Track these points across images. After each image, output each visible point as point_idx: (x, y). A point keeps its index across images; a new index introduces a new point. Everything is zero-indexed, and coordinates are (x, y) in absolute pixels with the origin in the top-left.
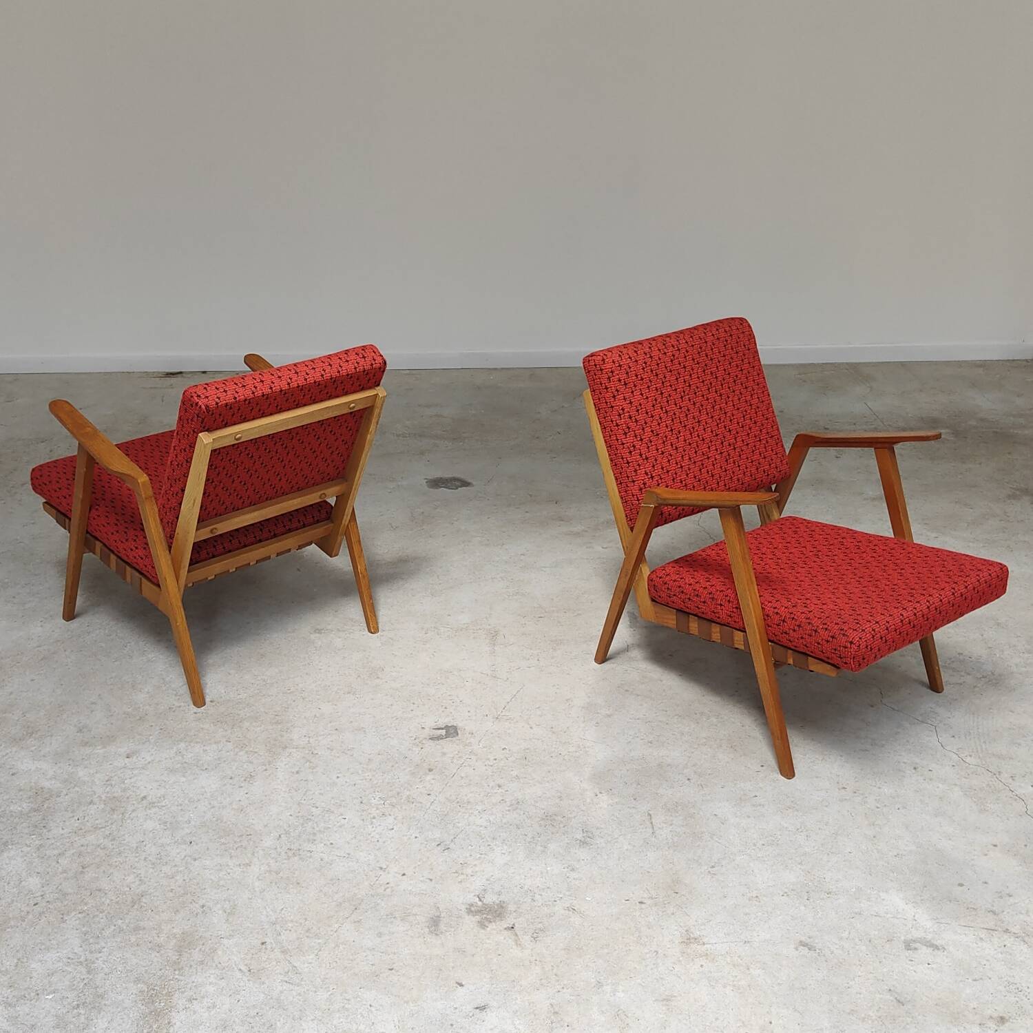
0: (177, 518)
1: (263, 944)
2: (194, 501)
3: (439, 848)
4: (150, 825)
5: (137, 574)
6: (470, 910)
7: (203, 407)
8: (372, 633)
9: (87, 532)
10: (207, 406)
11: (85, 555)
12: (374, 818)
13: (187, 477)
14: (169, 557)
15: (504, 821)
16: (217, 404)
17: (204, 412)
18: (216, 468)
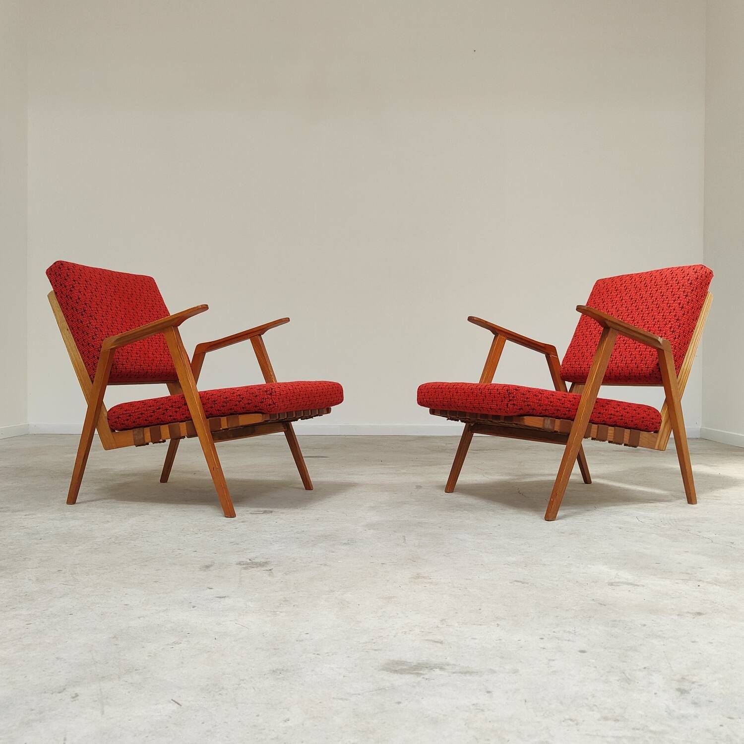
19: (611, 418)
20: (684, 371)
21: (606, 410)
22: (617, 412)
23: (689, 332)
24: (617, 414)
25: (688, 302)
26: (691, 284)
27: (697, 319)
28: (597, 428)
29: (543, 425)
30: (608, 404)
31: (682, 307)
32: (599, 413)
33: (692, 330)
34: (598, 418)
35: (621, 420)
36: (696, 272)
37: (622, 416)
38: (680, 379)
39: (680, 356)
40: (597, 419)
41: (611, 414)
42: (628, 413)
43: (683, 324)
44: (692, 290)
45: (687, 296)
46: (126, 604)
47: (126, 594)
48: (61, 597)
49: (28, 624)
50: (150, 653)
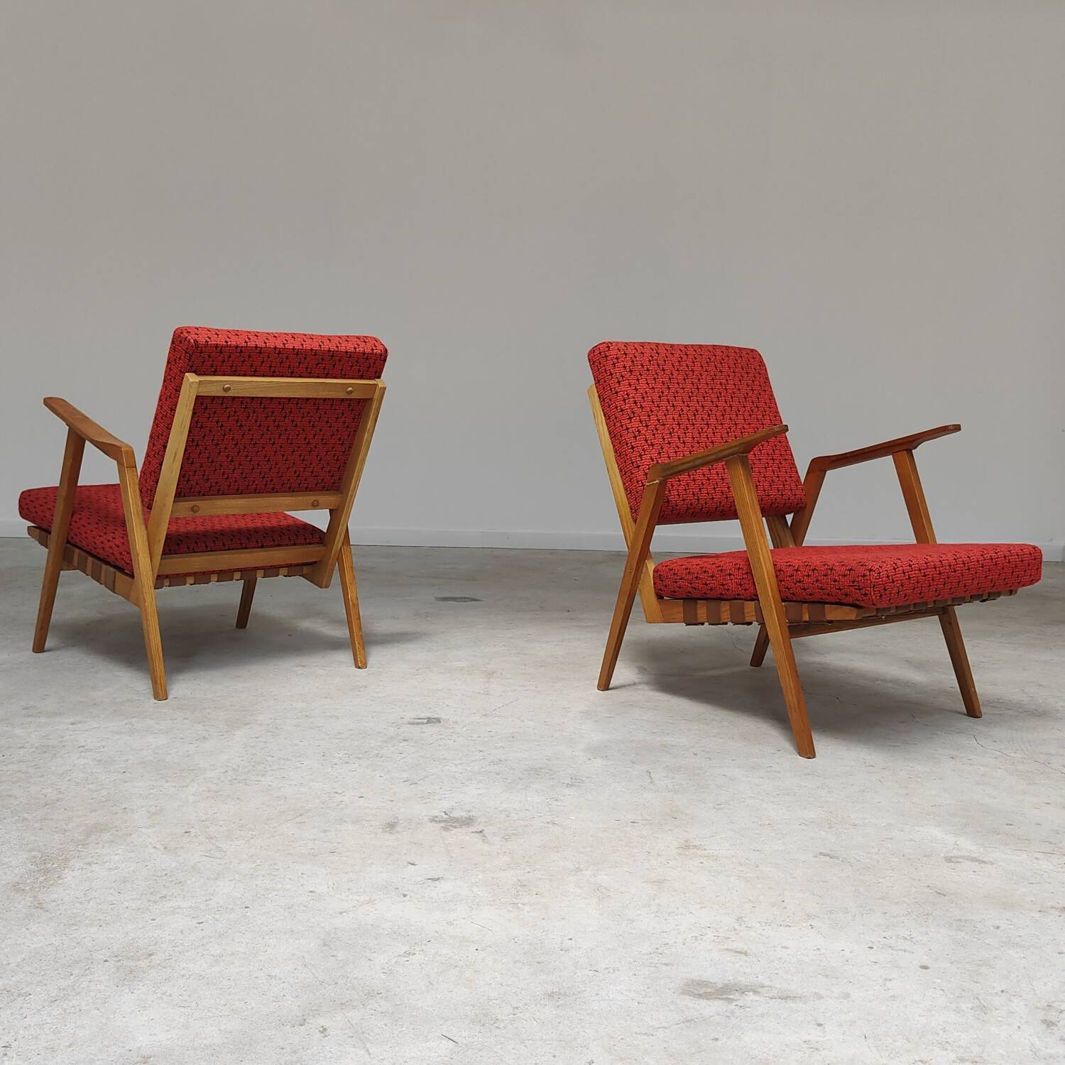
0: (157, 483)
1: (186, 832)
2: (175, 454)
3: (405, 783)
4: (83, 761)
5: (112, 569)
6: (433, 820)
7: (192, 341)
8: (359, 668)
9: (68, 542)
10: (195, 341)
11: (62, 572)
12: (336, 764)
13: (170, 429)
14: (145, 532)
15: (482, 770)
16: (207, 341)
17: (192, 346)
18: (201, 427)
46: (311, 890)
47: (302, 874)
48: (216, 879)
49: (200, 923)
50: (383, 969)
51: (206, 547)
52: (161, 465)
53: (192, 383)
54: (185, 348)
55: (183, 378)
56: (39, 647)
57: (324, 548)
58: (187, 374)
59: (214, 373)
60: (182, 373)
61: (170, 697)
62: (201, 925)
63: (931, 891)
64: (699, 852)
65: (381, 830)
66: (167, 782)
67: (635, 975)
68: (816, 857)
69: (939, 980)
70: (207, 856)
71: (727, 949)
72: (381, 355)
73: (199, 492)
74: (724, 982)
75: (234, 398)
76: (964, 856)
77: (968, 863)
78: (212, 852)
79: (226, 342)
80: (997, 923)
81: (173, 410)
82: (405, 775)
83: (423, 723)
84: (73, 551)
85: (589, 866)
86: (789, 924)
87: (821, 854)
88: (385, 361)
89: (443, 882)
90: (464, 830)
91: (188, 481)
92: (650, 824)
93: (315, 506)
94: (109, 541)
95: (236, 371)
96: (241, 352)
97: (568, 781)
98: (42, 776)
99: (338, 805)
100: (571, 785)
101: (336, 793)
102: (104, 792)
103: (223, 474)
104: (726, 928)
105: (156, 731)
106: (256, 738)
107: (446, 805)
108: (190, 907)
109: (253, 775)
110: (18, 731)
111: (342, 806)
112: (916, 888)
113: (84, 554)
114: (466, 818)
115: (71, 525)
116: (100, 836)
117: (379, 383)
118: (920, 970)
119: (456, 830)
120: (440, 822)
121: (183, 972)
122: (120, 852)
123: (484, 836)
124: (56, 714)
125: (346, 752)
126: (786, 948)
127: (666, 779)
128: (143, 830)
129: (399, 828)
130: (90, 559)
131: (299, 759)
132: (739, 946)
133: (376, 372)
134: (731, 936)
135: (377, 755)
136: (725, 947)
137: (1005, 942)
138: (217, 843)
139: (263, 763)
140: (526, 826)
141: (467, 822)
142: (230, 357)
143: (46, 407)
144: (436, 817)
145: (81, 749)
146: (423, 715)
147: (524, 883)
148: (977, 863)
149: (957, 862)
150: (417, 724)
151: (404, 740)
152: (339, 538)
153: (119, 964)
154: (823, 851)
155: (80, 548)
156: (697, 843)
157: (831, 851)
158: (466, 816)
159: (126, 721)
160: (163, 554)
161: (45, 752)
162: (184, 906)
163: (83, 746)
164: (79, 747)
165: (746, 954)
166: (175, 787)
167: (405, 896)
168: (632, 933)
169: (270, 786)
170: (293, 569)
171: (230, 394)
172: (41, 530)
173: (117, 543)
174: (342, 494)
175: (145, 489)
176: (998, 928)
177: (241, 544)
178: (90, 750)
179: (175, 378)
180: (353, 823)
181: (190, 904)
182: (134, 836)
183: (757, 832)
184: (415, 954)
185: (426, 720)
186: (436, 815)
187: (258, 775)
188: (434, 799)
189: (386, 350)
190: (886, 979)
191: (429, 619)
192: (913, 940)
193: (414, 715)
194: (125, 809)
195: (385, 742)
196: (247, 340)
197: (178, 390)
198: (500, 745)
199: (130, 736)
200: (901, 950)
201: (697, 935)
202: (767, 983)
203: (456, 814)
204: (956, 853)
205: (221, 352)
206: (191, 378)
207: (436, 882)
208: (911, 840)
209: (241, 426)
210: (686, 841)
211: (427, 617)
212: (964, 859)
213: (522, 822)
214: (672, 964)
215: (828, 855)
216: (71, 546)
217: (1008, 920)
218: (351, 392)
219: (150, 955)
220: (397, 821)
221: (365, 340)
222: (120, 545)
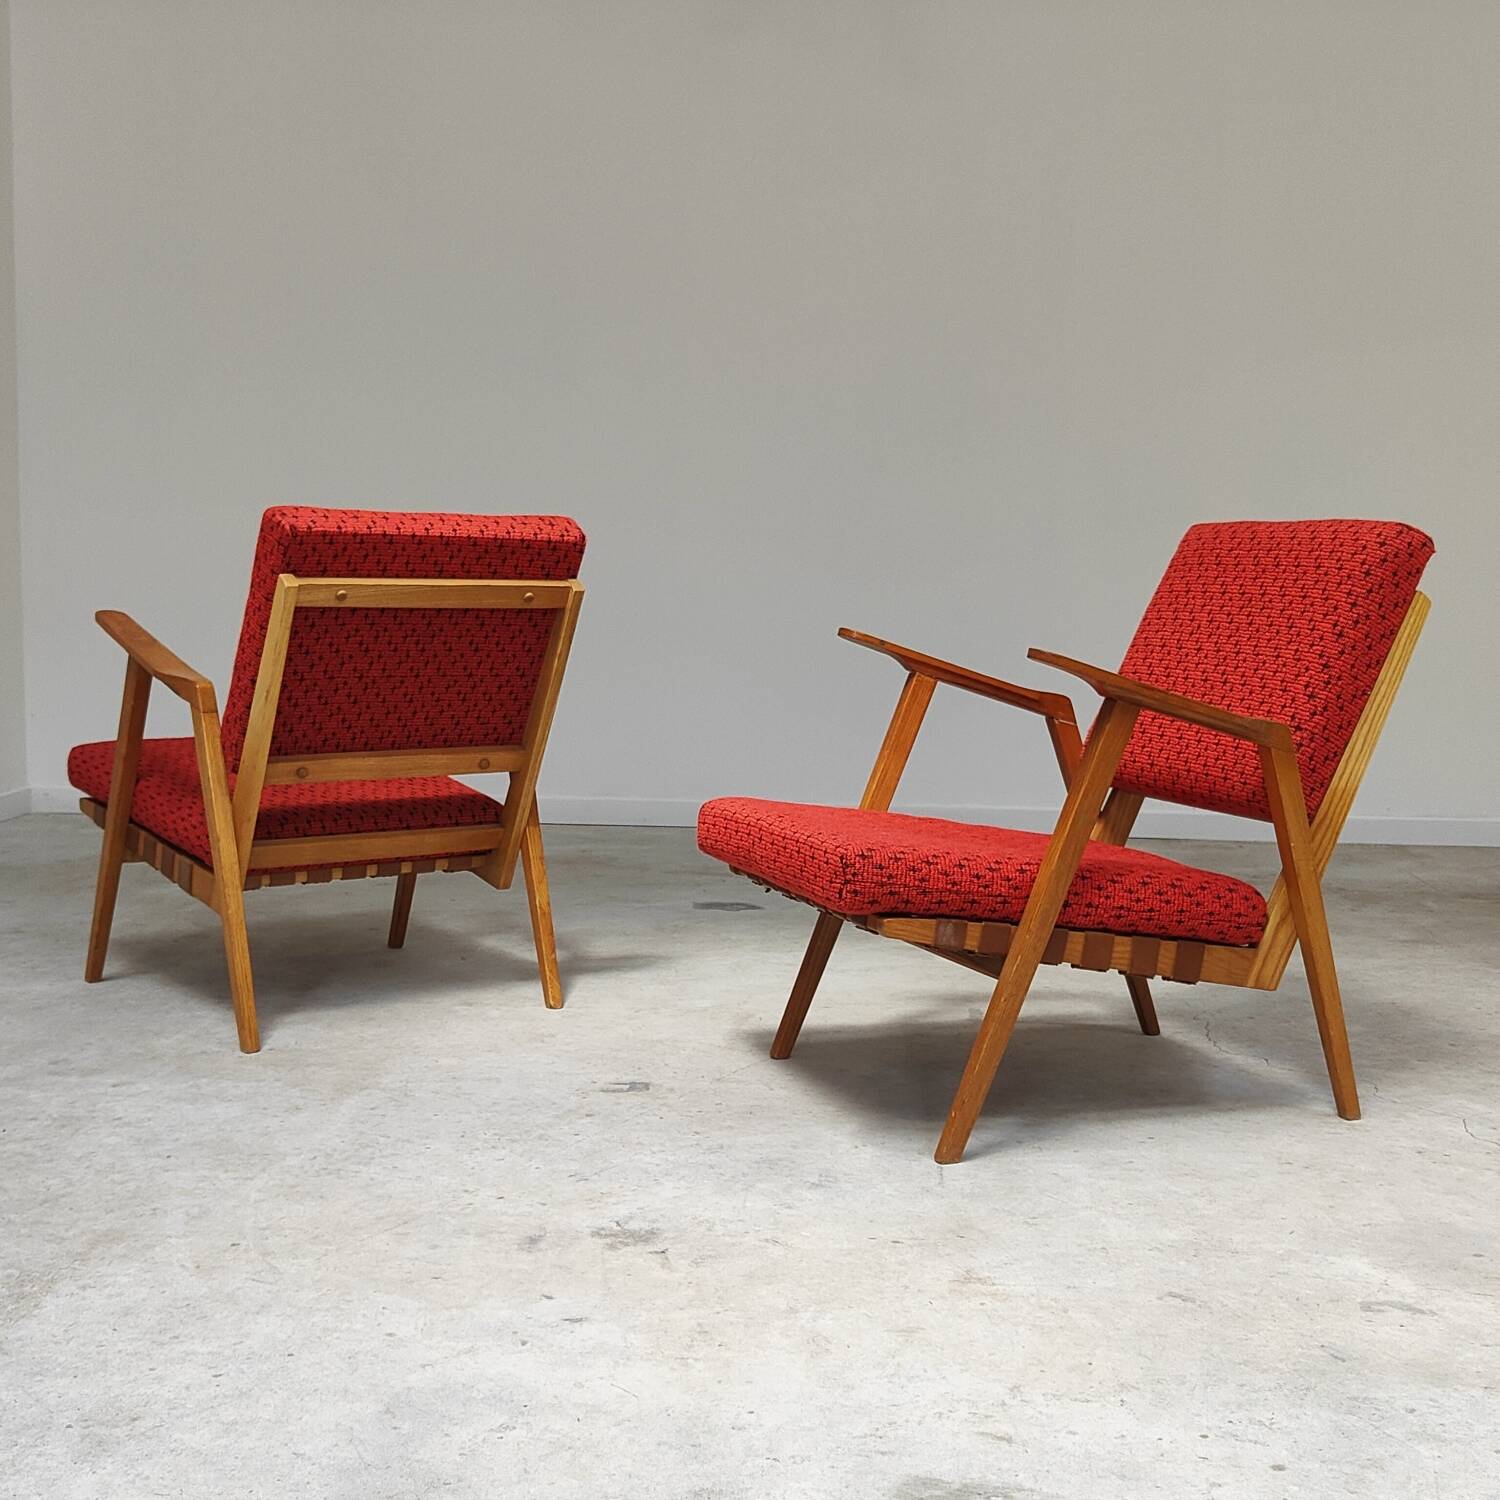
0: (244, 734)
3: (571, 1179)
5: (188, 861)
6: (597, 1233)
7: (288, 527)
8: (551, 1007)
9: (131, 821)
10: (292, 526)
11: (124, 865)
12: (477, 1149)
13: (261, 656)
14: (228, 806)
15: (690, 1161)
16: (309, 528)
17: (288, 535)
19: (1119, 917)
20: (1339, 793)
21: (1107, 897)
22: (1138, 900)
23: (1354, 696)
24: (1136, 906)
25: (1357, 622)
26: (1367, 573)
27: (1380, 663)
28: (1082, 940)
29: (936, 939)
30: (1114, 882)
31: (1340, 635)
32: (1089, 905)
33: (1364, 693)
34: (1086, 916)
35: (1149, 920)
36: (1382, 544)
37: (1151, 910)
38: (1326, 813)
39: (1326, 758)
40: (1082, 921)
41: (1122, 908)
42: (1168, 902)
43: (1339, 678)
44: (1370, 591)
45: (1354, 605)
46: (389, 1332)
47: (384, 1308)
48: (258, 1313)
49: (216, 1376)
50: (462, 1448)
51: (324, 827)
52: (249, 708)
53: (289, 588)
54: (277, 537)
55: (276, 581)
56: (94, 974)
57: (501, 830)
58: (281, 575)
59: (323, 574)
60: (275, 573)
61: (265, 1048)
62: (219, 1378)
63: (1325, 1354)
64: (983, 1288)
65: (516, 1246)
66: (227, 1171)
67: (833, 1467)
68: (1160, 1299)
69: (1296, 1488)
70: (253, 1280)
71: (982, 1434)
72: (575, 544)
73: (308, 748)
74: (964, 1481)
75: (354, 610)
76: (1392, 1302)
77: (1397, 1313)
78: (262, 1274)
79: (339, 527)
80: (1412, 1404)
81: (264, 628)
82: (574, 1167)
83: (622, 1091)
84: (138, 835)
85: (810, 1306)
86: (1089, 1398)
87: (1171, 1295)
88: (581, 552)
89: (585, 1324)
90: (640, 1247)
91: (291, 731)
92: (920, 1245)
93: (484, 767)
94: (183, 820)
95: (355, 570)
96: (362, 542)
97: (815, 1179)
98: (51, 1161)
99: (463, 1209)
100: (817, 1185)
101: (466, 1191)
102: (132, 1186)
103: (344, 720)
104: (991, 1402)
105: (230, 1098)
106: (372, 1109)
107: (622, 1211)
108: (210, 1353)
109: (352, 1163)
110: (33, 1095)
111: (468, 1211)
112: (1302, 1348)
113: (152, 839)
114: (646, 1231)
115: (134, 795)
116: (109, 1248)
117: (574, 585)
118: (1271, 1471)
119: (628, 1249)
120: (606, 1236)
121: (172, 1446)
122: (132, 1271)
123: (667, 1259)
124: (93, 1072)
125: (497, 1131)
126: (1074, 1434)
127: (963, 1177)
128: (173, 1241)
129: (542, 1245)
130: (160, 846)
131: (424, 1141)
132: (1005, 1428)
133: (569, 569)
134: (995, 1414)
135: (541, 1137)
136: (981, 1430)
137: (1416, 1433)
138: (273, 1262)
139: (372, 1147)
140: (733, 1244)
141: (647, 1237)
142: (345, 549)
143: (98, 626)
144: (603, 1229)
145: (117, 1122)
146: (625, 1079)
147: (707, 1329)
148: (1409, 1313)
149: (1379, 1311)
150: (614, 1091)
151: (587, 1115)
152: (523, 815)
153: (87, 1431)
154: (1176, 1291)
155: (148, 830)
156: (984, 1274)
157: (1187, 1290)
158: (648, 1228)
159: (191, 1083)
160: (254, 839)
161: (63, 1126)
162: (201, 1350)
163: (120, 1118)
164: (115, 1119)
165: (1009, 1440)
166: (235, 1179)
167: (524, 1343)
168: (846, 1406)
169: (372, 1179)
170: (457, 860)
171: (348, 603)
172: (96, 804)
173: (194, 822)
174: (524, 749)
175: (228, 744)
176: (1413, 1411)
177: (376, 823)
178: (129, 1124)
179: (265, 582)
180: (480, 1235)
181: (210, 1349)
182: (157, 1249)
183: (1081, 1259)
184: (514, 1428)
185: (628, 1086)
186: (604, 1225)
187: (359, 1163)
188: (607, 1203)
189: (583, 537)
190: (1213, 1485)
191: (675, 935)
192: (1274, 1426)
193: (612, 1078)
194: (154, 1209)
195: (557, 1116)
196: (371, 524)
197: (269, 598)
198: (729, 1123)
199: (191, 1104)
200: (1251, 1441)
201: (942, 1411)
202: (1028, 1485)
203: (633, 1226)
204: (1382, 1297)
205: (331, 543)
206: (287, 581)
207: (577, 1325)
208: (1318, 1276)
209: (367, 650)
210: (968, 1272)
211: (674, 932)
212: (1390, 1306)
213: (728, 1239)
214: (893, 1453)
215: (1180, 1296)
216: (136, 828)
217: (1431, 1400)
218: (530, 599)
219: (135, 1420)
220: (542, 1233)
221: (552, 521)
222: (198, 825)
